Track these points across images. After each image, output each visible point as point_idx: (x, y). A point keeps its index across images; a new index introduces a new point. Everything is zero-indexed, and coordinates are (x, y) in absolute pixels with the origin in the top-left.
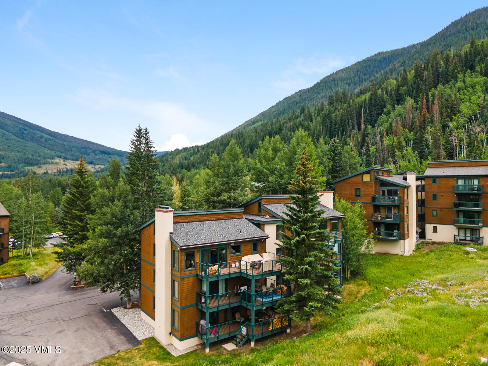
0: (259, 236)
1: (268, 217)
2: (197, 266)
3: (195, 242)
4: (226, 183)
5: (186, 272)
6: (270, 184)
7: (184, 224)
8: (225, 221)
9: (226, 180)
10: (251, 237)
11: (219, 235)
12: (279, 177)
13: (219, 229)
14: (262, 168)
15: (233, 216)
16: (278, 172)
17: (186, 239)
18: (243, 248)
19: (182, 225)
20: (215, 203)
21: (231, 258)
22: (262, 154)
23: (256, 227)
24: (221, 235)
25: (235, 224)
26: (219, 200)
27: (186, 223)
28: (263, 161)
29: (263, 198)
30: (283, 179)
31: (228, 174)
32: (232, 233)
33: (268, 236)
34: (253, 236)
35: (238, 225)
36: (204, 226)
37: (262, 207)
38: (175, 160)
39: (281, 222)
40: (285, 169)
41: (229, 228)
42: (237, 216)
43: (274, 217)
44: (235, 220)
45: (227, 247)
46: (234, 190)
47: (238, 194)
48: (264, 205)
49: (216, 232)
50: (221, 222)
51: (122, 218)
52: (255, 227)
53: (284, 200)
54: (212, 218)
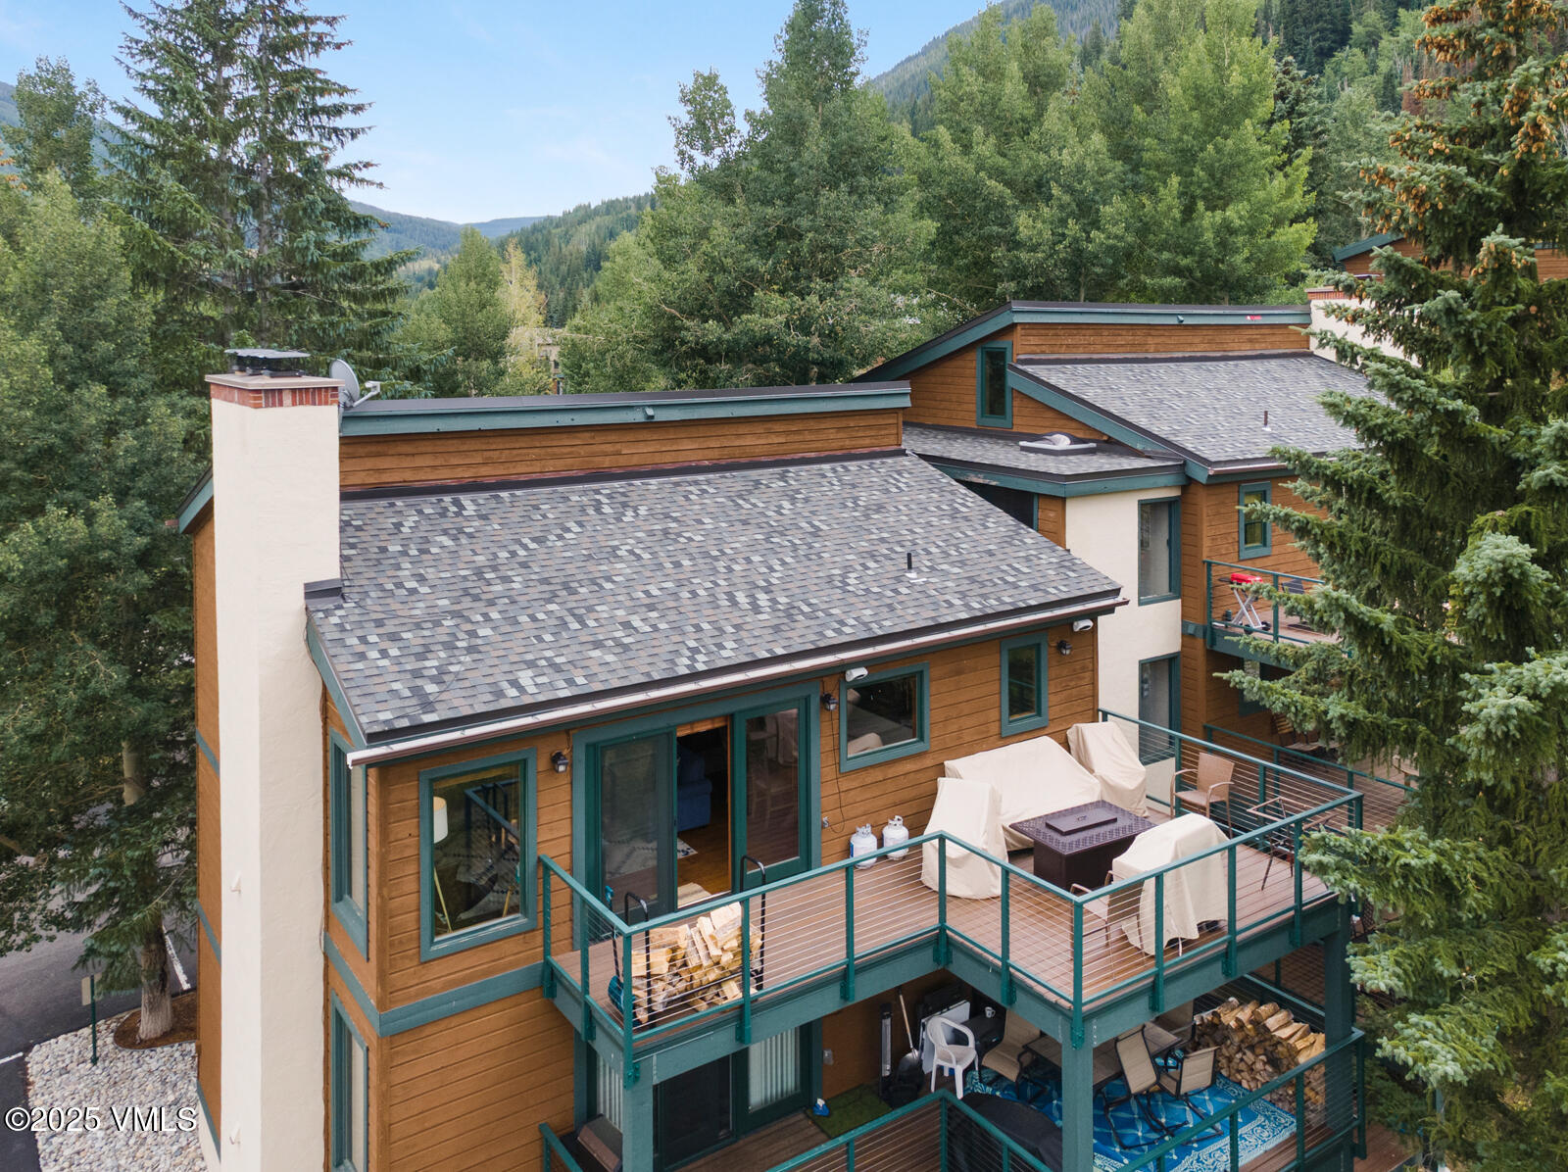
0: (1054, 595)
1: (1063, 442)
2: (547, 893)
3: (525, 677)
4: (781, 233)
5: (437, 969)
6: (1024, 256)
7: (465, 499)
8: (783, 477)
9: (775, 212)
10: (992, 605)
11: (741, 598)
12: (1072, 214)
13: (739, 542)
14: (971, 167)
15: (832, 437)
16: (1069, 189)
17: (449, 646)
18: (937, 699)
19: (443, 513)
20: (709, 361)
21: (845, 785)
22: (971, 97)
23: (1010, 520)
24: (763, 599)
25: (855, 500)
26: (736, 342)
27: (481, 497)
28: (979, 131)
29: (1017, 319)
30: (1096, 224)
31: (791, 175)
32: (847, 569)
33: (1116, 592)
34: (1008, 600)
35: (880, 508)
36: (629, 516)
37: (1012, 380)
38: (575, 241)
39: (1163, 480)
40: (1102, 172)
41: (816, 533)
42: (865, 442)
43: (1110, 445)
44: (852, 466)
45: (815, 702)
46: (828, 275)
47: (857, 302)
48: (1029, 369)
49: (721, 565)
50: (757, 483)
51: (51, 448)
52: (1001, 521)
53: (1138, 339)
54: (689, 449)
